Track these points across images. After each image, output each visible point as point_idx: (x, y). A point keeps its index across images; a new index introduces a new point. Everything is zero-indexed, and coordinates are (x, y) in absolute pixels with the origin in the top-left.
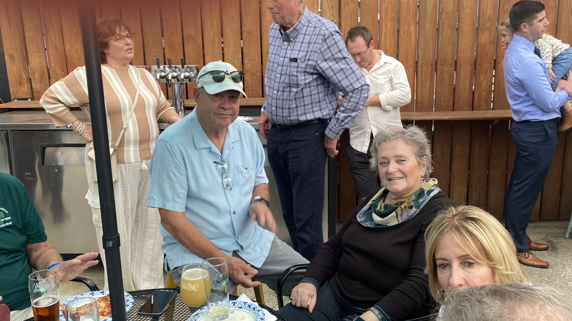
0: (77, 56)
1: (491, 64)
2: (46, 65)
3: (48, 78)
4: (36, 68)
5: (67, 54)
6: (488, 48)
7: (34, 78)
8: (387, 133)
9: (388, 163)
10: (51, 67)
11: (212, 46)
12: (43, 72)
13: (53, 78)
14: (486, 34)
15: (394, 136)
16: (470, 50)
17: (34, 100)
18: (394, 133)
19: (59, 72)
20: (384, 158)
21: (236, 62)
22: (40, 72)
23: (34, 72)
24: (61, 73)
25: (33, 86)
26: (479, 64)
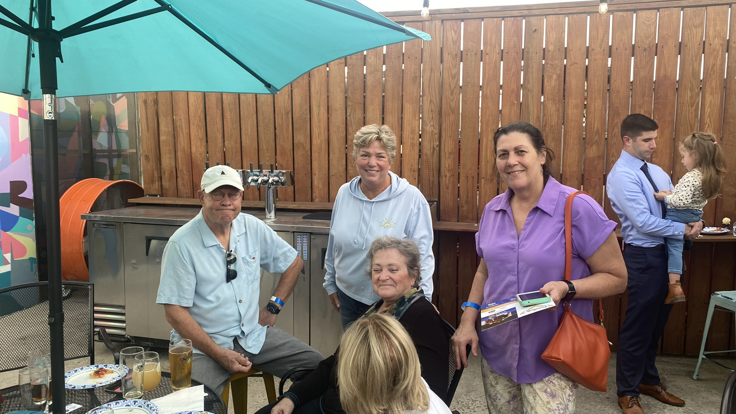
0: (201, 158)
1: (600, 179)
2: (175, 165)
3: (175, 177)
4: (166, 168)
5: (193, 156)
6: (596, 162)
7: (164, 176)
8: (383, 241)
9: (381, 270)
10: (179, 167)
11: (319, 153)
12: (172, 172)
13: (180, 177)
14: (594, 147)
15: (389, 245)
16: (576, 163)
17: (163, 197)
18: (390, 243)
19: (185, 172)
20: (378, 265)
21: (340, 168)
22: (169, 171)
23: (164, 172)
24: (187, 173)
25: (163, 183)
26: (586, 179)
